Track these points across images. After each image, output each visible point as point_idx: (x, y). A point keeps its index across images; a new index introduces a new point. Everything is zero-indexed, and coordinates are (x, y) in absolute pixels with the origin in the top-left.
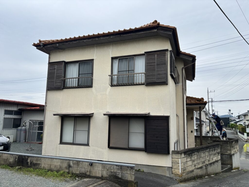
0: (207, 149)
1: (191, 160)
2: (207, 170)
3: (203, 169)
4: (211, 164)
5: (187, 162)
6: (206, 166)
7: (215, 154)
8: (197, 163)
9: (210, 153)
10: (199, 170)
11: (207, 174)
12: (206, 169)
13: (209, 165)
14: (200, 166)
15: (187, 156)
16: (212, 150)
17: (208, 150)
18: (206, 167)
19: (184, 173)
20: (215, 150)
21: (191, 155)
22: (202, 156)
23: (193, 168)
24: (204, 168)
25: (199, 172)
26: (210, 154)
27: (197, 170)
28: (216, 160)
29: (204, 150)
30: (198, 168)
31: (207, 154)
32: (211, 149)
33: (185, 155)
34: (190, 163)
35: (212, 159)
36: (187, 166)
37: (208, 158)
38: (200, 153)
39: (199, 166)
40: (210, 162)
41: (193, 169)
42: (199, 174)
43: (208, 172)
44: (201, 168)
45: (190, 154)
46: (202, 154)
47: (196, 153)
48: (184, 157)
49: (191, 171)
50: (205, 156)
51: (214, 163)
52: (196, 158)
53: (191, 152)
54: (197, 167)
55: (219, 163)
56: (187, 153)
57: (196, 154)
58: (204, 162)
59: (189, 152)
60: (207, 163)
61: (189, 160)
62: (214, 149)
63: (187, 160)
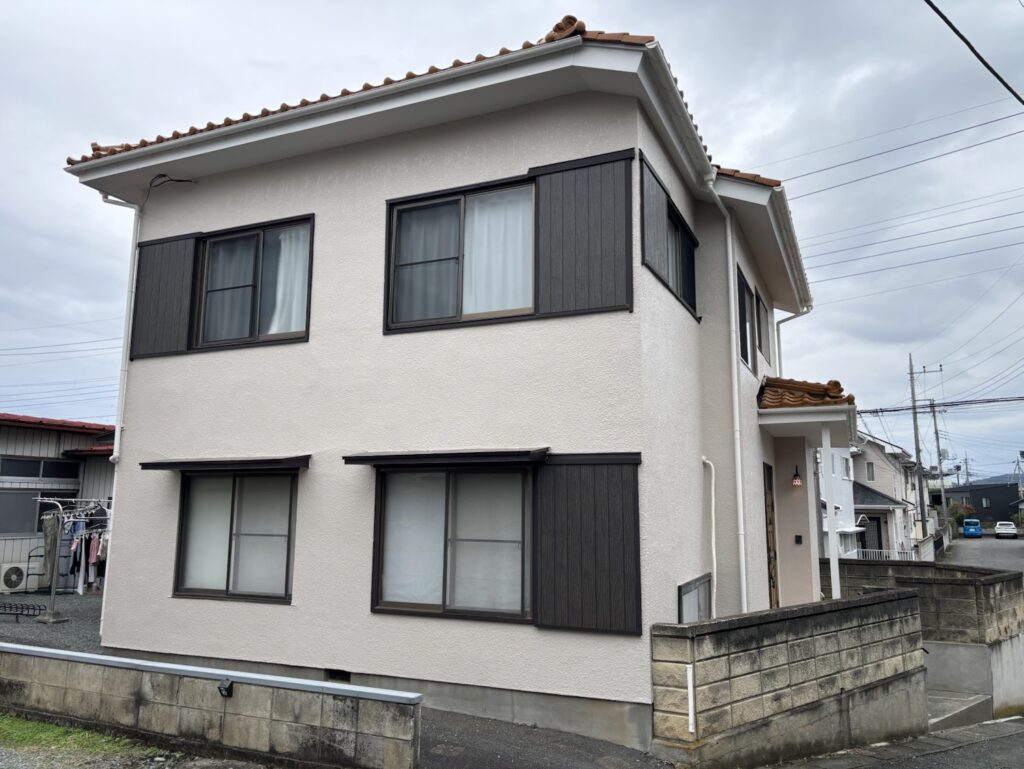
0: (849, 619)
1: (756, 668)
2: (849, 718)
3: (824, 714)
4: (868, 689)
5: (729, 678)
6: (839, 701)
7: (893, 644)
8: (788, 686)
9: (867, 638)
10: (803, 719)
11: (850, 734)
12: (845, 715)
13: (858, 696)
14: (808, 701)
15: (733, 650)
16: (878, 625)
17: (855, 623)
18: (844, 702)
19: (714, 733)
20: (891, 624)
21: (754, 645)
22: (820, 650)
23: (769, 708)
24: (834, 707)
25: (803, 726)
26: (864, 642)
27: (792, 718)
28: (901, 670)
29: (830, 623)
30: (794, 711)
31: (847, 640)
32: (867, 618)
33: (718, 644)
34: (747, 685)
35: (878, 666)
36: (729, 700)
37: (855, 662)
38: (807, 634)
39: (801, 700)
40: (867, 681)
41: (768, 712)
42: (802, 736)
43: (853, 726)
44: (814, 707)
45: (751, 639)
46: (820, 640)
47: (780, 638)
48: (716, 654)
49: (753, 722)
50: (836, 649)
51: (885, 684)
52: (782, 660)
53: (754, 631)
54: (787, 703)
55: (918, 683)
56: (733, 636)
57: (787, 642)
58: (831, 680)
59: (742, 632)
60: (847, 682)
61: (740, 668)
62: (886, 618)
63: (730, 671)
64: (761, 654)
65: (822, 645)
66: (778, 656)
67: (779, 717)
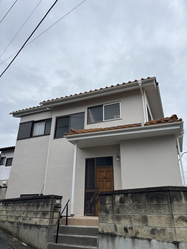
2: (19, 231)
3: (14, 226)
4: (26, 225)
7: (36, 213)
8: (10, 216)
10: (10, 225)
15: (4, 205)
17: (27, 204)
18: (18, 225)
20: (38, 207)
26: (28, 210)
28: (38, 224)
29: (21, 203)
30: (10, 222)
35: (30, 219)
40: (26, 222)
43: (20, 234)
58: (17, 218)
63: (3, 209)
64: (7, 207)
65: (18, 209)
66: (10, 208)
67: (7, 222)
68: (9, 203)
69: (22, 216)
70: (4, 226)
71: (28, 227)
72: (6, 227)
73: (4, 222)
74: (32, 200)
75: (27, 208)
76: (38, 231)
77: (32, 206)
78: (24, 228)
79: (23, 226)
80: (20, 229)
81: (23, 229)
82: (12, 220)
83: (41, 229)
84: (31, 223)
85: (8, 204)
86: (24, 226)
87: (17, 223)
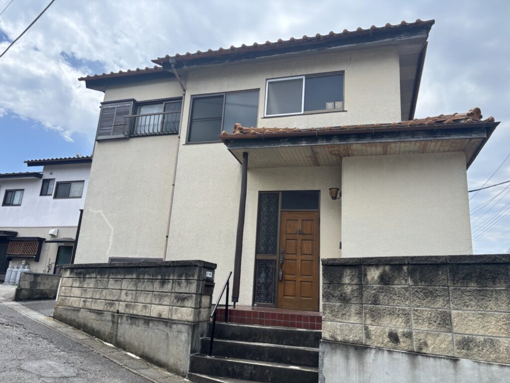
1: (81, 286)
2: (117, 328)
4: (133, 318)
8: (91, 298)
11: (116, 338)
12: (115, 325)
13: (124, 318)
14: (98, 308)
15: (75, 276)
18: (116, 318)
19: (62, 305)
20: (163, 282)
21: (82, 276)
22: (110, 286)
23: (81, 305)
25: (92, 319)
27: (88, 313)
29: (119, 273)
30: (91, 310)
33: (71, 273)
34: (77, 292)
35: (145, 306)
36: (69, 295)
38: (106, 277)
42: (91, 323)
43: (119, 335)
45: (80, 273)
46: (111, 281)
47: (94, 275)
48: (70, 276)
49: (75, 308)
50: (119, 288)
53: (83, 270)
57: (96, 278)
63: (72, 284)
64: (84, 281)
65: (112, 284)
66: (90, 283)
67: (84, 310)
68: (89, 273)
69: (123, 299)
70: (78, 318)
71: (141, 322)
72: (82, 321)
73: (78, 310)
74: (147, 269)
75: (136, 285)
76: (167, 330)
77: (147, 281)
78: (131, 324)
79: (127, 320)
80: (119, 325)
81: (127, 326)
82: (99, 306)
83: (174, 326)
84: (148, 315)
85: (85, 275)
86: (131, 320)
87: (110, 313)
